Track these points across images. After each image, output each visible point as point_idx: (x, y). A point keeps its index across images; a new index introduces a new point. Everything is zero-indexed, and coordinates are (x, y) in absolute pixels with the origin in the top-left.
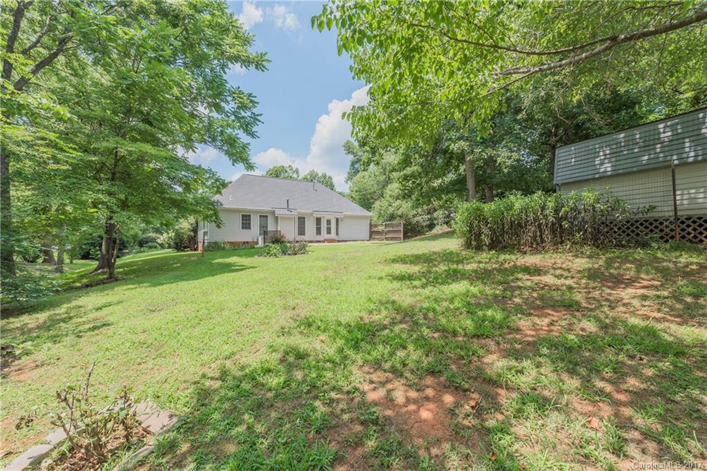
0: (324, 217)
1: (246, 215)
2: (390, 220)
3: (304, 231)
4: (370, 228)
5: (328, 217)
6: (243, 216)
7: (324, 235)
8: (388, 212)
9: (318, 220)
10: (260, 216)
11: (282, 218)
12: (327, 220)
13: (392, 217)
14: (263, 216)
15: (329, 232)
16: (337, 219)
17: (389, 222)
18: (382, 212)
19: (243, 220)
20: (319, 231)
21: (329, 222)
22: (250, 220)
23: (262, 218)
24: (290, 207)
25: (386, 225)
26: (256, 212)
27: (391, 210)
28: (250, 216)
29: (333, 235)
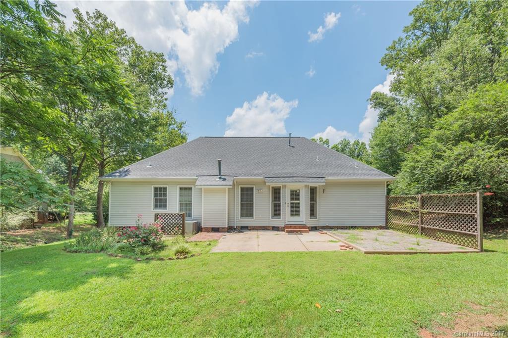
0: (285, 186)
1: (161, 188)
2: (437, 188)
3: (252, 209)
4: (388, 204)
5: (295, 186)
6: (156, 189)
7: (287, 217)
8: (432, 172)
9: (276, 192)
10: (181, 189)
11: (207, 191)
12: (292, 192)
13: (444, 181)
14: (186, 189)
15: (295, 210)
16: (313, 191)
17: (434, 193)
18: (417, 171)
19: (156, 195)
20: (277, 211)
21: (295, 195)
22: (165, 195)
23: (183, 192)
24: (222, 174)
25: (424, 201)
26: (174, 183)
27: (440, 166)
28: (165, 189)
29: (304, 217)
